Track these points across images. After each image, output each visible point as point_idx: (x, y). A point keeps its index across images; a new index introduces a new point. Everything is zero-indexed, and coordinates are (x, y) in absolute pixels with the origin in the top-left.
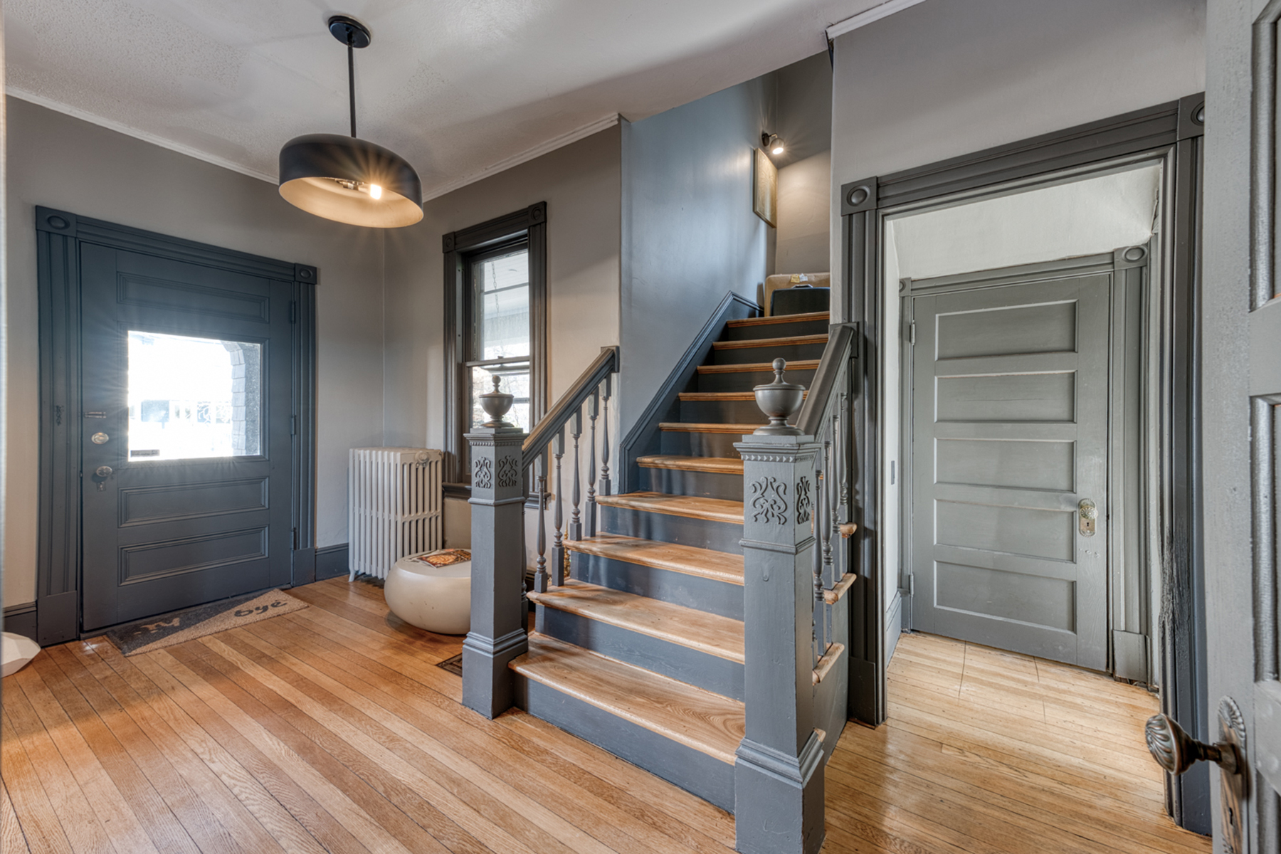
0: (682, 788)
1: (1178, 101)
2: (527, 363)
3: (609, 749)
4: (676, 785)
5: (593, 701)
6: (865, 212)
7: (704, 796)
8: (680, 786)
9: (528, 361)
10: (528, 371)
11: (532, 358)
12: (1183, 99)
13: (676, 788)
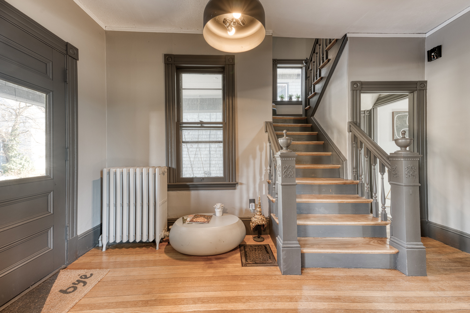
0: (373, 268)
1: (418, 81)
2: (221, 125)
3: (344, 267)
4: (371, 268)
5: (342, 251)
6: (357, 90)
7: (380, 268)
8: (372, 268)
9: (222, 124)
10: (222, 129)
11: (224, 123)
12: (419, 81)
13: (372, 269)
